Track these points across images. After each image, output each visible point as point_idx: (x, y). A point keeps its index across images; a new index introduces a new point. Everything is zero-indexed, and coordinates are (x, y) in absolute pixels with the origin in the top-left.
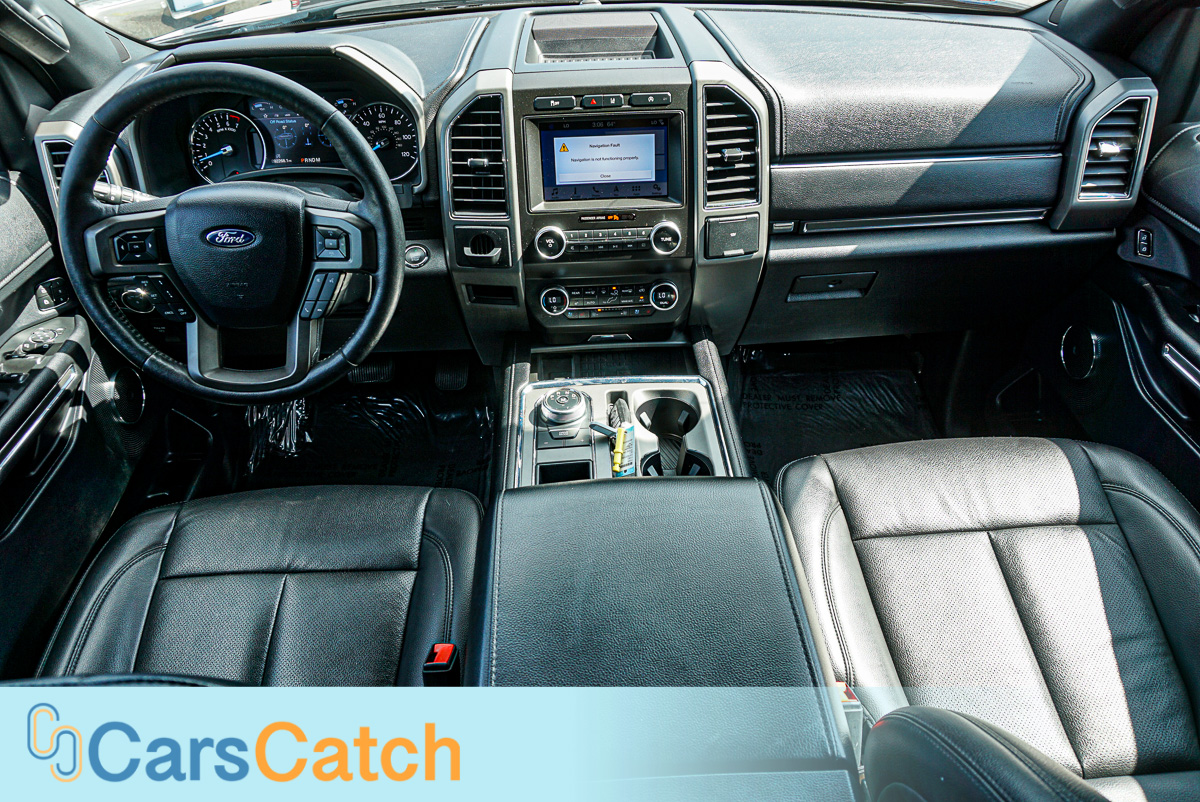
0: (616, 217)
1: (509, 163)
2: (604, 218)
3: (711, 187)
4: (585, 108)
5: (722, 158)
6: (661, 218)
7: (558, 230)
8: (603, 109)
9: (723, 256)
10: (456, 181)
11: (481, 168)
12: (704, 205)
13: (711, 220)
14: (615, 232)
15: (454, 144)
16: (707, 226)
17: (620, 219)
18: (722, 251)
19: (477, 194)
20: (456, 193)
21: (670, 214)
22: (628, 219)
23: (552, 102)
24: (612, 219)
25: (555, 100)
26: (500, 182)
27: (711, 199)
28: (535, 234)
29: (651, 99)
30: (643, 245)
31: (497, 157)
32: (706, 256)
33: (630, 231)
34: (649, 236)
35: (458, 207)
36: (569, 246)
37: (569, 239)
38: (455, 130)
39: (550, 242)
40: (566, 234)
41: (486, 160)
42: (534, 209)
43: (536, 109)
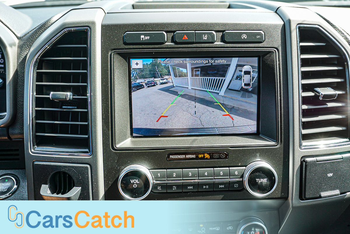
0: (207, 156)
1: (93, 97)
2: (194, 156)
3: (306, 126)
4: (176, 43)
5: (316, 97)
6: (255, 156)
7: (144, 168)
8: (195, 45)
9: (320, 197)
10: (39, 115)
11: (64, 102)
12: (300, 145)
13: (308, 159)
14: (206, 171)
15: (39, 77)
16: (304, 166)
17: (212, 158)
18: (318, 192)
19: (64, 129)
20: (38, 128)
21: (264, 152)
22: (220, 158)
23: (142, 37)
24: (203, 158)
25: (145, 35)
26: (85, 117)
27: (305, 137)
28: (119, 172)
29: (244, 36)
30: (236, 186)
31: (82, 91)
32: (302, 196)
33: (221, 171)
34: (242, 176)
35: (40, 141)
36: (155, 186)
37: (156, 178)
38: (40, 64)
39: (135, 182)
40: (153, 174)
41: (69, 94)
42: (118, 146)
43: (125, 44)
